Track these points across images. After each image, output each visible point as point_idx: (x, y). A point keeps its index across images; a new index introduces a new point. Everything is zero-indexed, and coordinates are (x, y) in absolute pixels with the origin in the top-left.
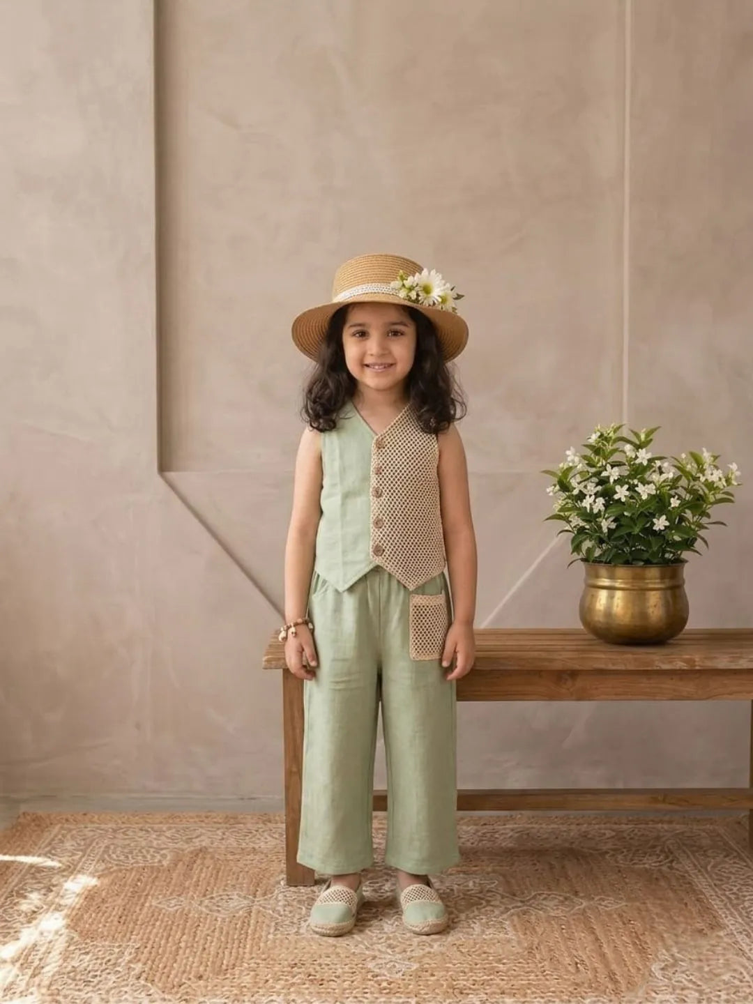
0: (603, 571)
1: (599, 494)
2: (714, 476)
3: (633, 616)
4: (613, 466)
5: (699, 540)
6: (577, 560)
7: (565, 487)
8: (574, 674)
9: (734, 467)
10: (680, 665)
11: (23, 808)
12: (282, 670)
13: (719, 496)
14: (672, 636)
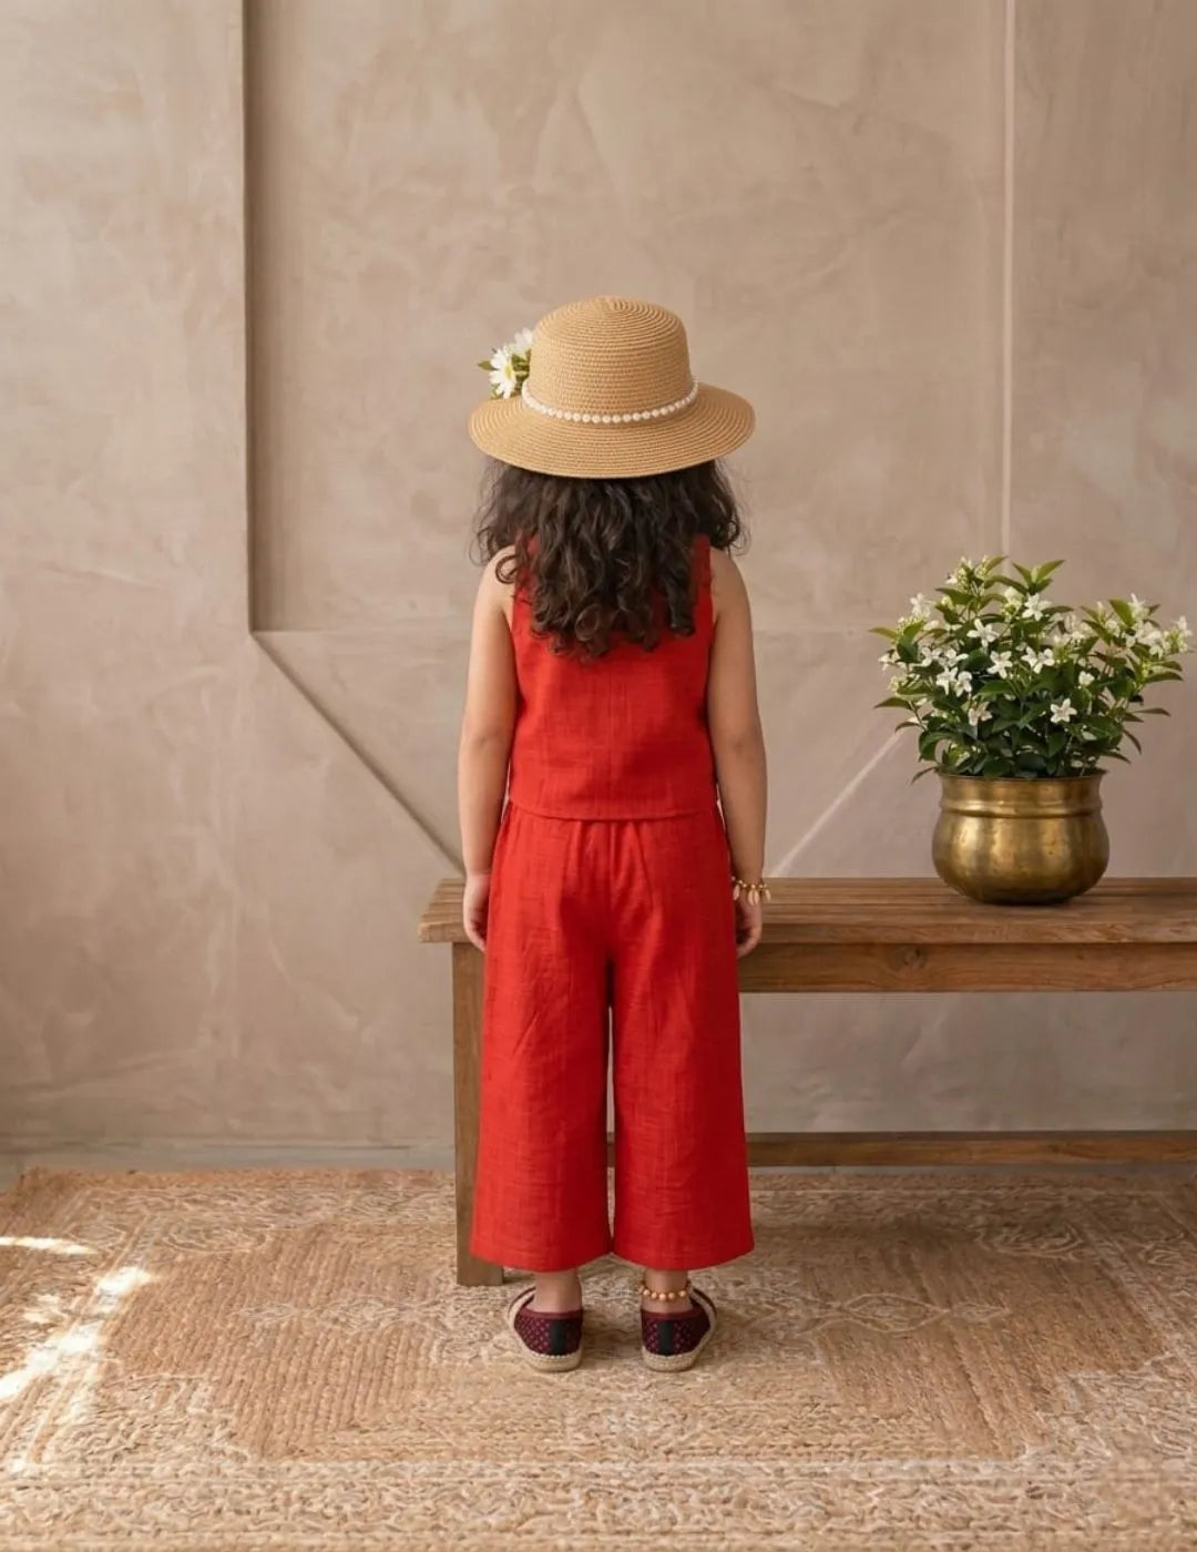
0: (970, 786)
1: (964, 665)
2: (1149, 636)
3: (1018, 859)
4: (985, 623)
5: (1125, 737)
6: (930, 769)
7: (908, 654)
8: (922, 950)
9: (1183, 623)
10: (1093, 936)
11: (30, 1164)
12: (449, 946)
13: (1158, 669)
14: (1080, 891)
